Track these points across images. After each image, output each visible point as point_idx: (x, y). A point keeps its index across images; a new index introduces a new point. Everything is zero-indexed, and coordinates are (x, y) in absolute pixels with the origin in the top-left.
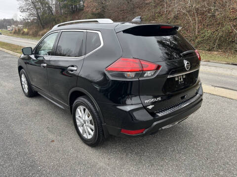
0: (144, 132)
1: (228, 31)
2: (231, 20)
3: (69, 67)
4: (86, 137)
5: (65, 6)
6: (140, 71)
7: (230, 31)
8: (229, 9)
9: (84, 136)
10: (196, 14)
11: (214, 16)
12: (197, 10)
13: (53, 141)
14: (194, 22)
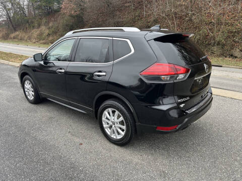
0: (177, 128)
1: (205, 34)
2: (206, 24)
3: (95, 72)
4: (115, 137)
5: (39, 8)
6: (175, 74)
7: (207, 34)
8: (205, 14)
9: (112, 136)
10: (174, 18)
11: (191, 20)
12: (176, 14)
13: (81, 144)
14: (173, 25)
